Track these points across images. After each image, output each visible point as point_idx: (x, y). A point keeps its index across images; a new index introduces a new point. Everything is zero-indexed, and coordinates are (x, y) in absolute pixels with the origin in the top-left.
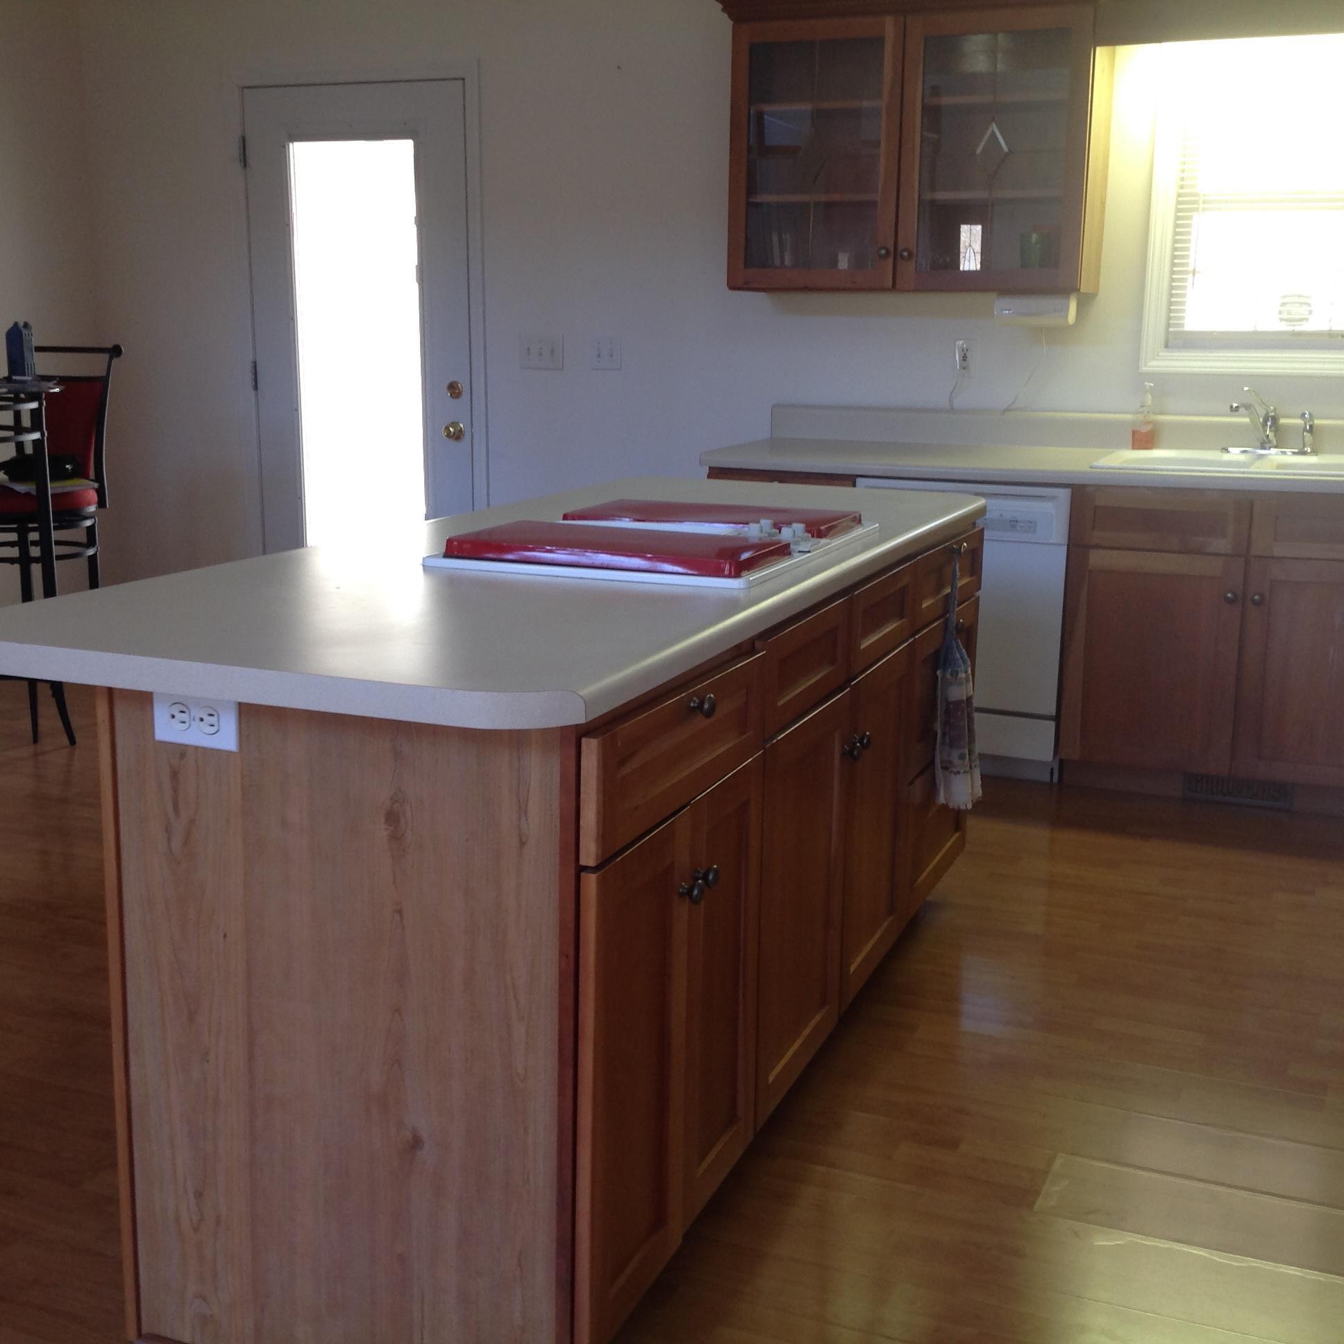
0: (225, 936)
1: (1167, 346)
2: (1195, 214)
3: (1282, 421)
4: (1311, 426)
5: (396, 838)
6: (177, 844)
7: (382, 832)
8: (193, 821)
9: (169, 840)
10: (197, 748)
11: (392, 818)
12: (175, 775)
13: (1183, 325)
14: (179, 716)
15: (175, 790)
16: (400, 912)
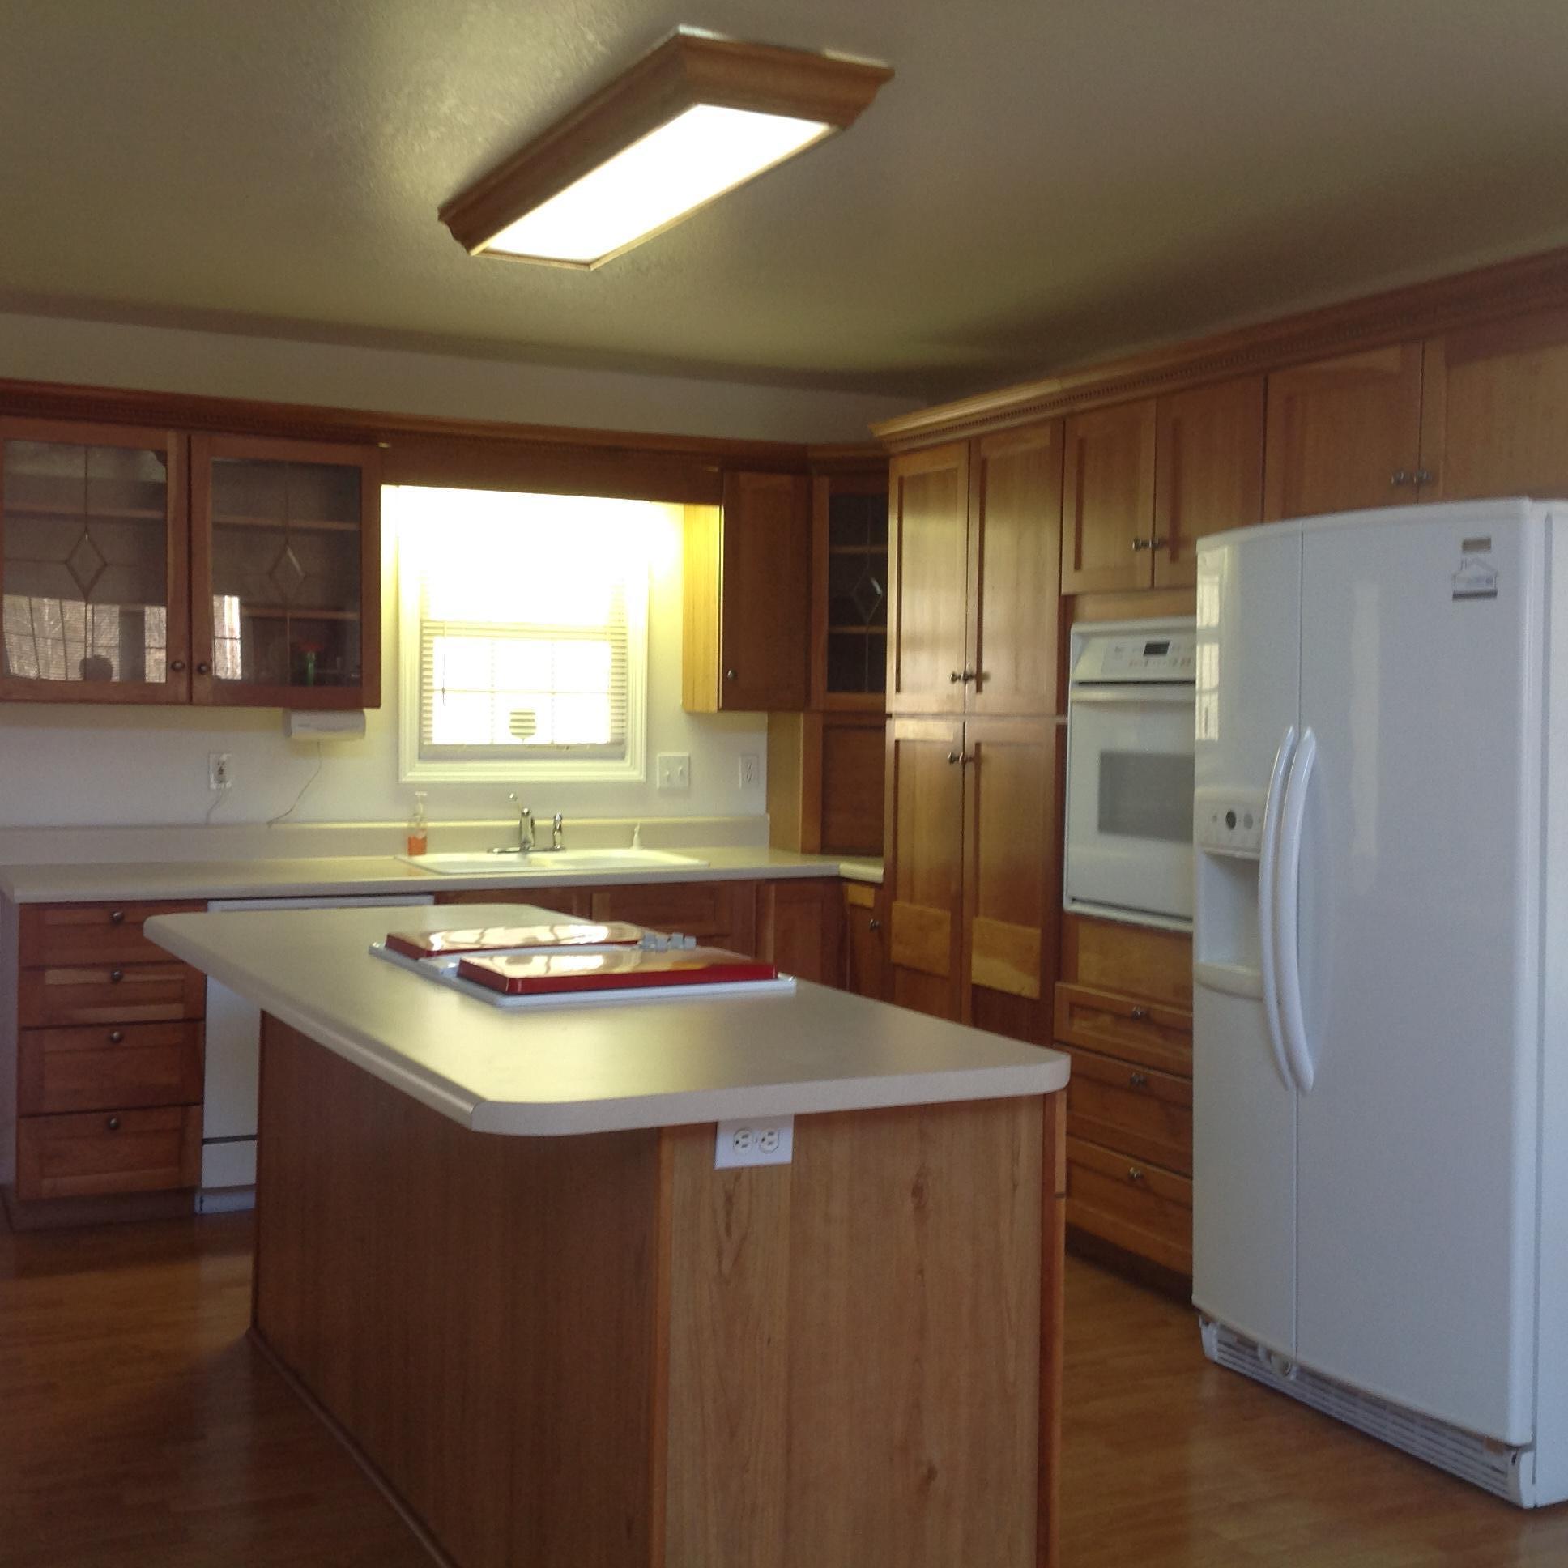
0: (769, 1341)
1: (420, 758)
2: (434, 639)
3: (537, 823)
4: (560, 827)
5: (920, 1208)
6: (727, 1265)
7: (909, 1205)
8: (744, 1238)
9: (720, 1262)
10: (751, 1168)
11: (918, 1191)
12: (729, 1199)
13: (430, 739)
14: (743, 1141)
15: (729, 1214)
16: (921, 1272)
